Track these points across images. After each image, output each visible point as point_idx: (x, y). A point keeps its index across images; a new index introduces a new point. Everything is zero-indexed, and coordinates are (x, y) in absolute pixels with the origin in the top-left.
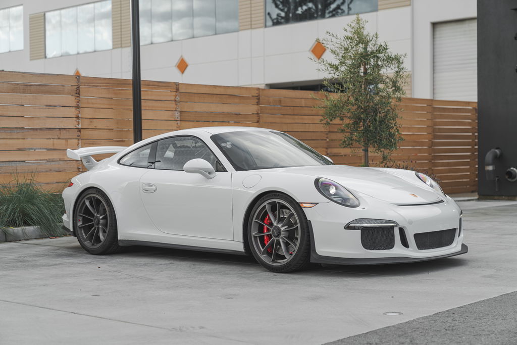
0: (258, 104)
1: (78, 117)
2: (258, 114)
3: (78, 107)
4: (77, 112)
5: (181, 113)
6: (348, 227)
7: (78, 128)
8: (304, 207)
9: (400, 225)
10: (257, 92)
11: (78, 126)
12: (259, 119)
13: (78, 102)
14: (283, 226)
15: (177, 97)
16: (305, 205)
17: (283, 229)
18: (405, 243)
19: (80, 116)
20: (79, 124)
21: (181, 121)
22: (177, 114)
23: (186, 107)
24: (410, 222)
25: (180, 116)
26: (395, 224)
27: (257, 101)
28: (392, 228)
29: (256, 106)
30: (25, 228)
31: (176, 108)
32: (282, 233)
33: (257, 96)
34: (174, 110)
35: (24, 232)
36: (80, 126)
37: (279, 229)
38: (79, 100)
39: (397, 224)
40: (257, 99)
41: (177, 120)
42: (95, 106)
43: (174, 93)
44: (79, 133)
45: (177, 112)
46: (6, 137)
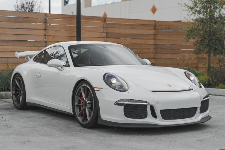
0: (154, 29)
1: (45, 35)
2: (154, 35)
3: (45, 30)
4: (45, 32)
5: (106, 34)
6: (117, 104)
7: (45, 41)
8: (96, 90)
9: (150, 104)
10: (155, 22)
11: (45, 40)
12: (155, 37)
13: (45, 27)
14: (88, 101)
15: (105, 25)
16: (96, 89)
17: (87, 102)
18: (154, 115)
19: (46, 34)
20: (45, 38)
21: (106, 38)
22: (104, 34)
23: (111, 30)
24: (158, 103)
25: (106, 35)
26: (147, 103)
27: (154, 27)
28: (146, 106)
29: (153, 30)
30: (7, 92)
31: (104, 31)
32: (87, 104)
33: (154, 25)
34: (103, 32)
35: (6, 95)
36: (46, 40)
37: (86, 102)
38: (46, 26)
39: (149, 104)
40: (154, 26)
41: (104, 38)
42: (56, 29)
43: (103, 23)
44: (46, 44)
45: (104, 33)
46: (4, 45)
